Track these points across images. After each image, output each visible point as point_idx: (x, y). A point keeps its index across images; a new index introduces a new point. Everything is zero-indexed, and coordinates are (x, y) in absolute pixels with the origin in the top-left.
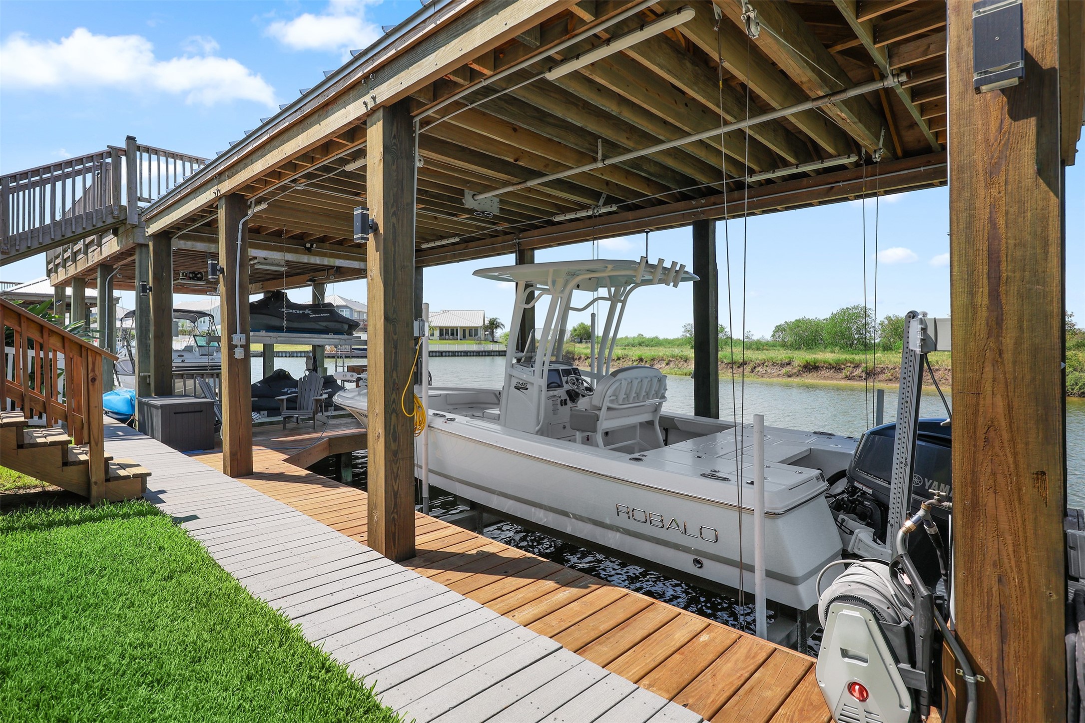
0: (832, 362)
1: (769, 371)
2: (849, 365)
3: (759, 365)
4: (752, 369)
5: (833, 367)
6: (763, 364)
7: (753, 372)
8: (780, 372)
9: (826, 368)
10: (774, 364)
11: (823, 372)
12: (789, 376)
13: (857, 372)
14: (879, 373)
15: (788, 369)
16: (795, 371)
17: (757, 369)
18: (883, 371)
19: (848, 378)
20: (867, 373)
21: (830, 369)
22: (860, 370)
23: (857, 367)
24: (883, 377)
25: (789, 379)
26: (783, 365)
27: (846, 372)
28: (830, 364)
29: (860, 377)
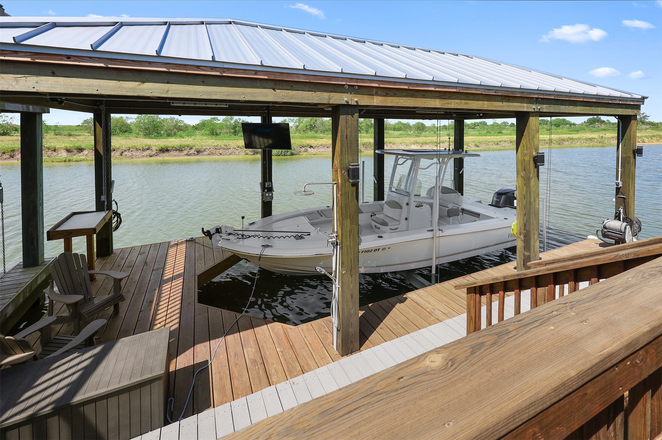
0: (177, 147)
1: (134, 154)
2: (186, 148)
3: (125, 151)
4: (121, 154)
5: (178, 150)
6: (129, 150)
7: (122, 155)
8: (143, 154)
9: (174, 150)
10: (137, 150)
11: (172, 153)
12: (151, 156)
13: (192, 151)
14: (203, 151)
15: (148, 152)
16: (154, 153)
17: (124, 153)
18: (205, 150)
19: (188, 155)
20: (197, 152)
21: (176, 151)
22: (193, 150)
23: (191, 149)
24: (205, 153)
25: (150, 158)
26: (144, 150)
27: (186, 152)
28: (176, 148)
29: (194, 154)
